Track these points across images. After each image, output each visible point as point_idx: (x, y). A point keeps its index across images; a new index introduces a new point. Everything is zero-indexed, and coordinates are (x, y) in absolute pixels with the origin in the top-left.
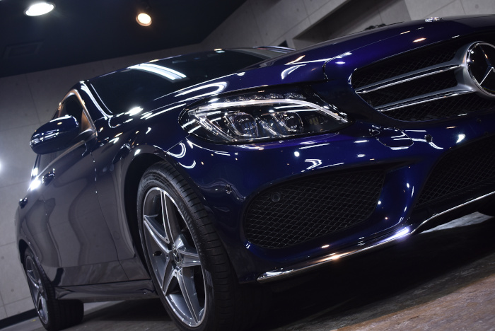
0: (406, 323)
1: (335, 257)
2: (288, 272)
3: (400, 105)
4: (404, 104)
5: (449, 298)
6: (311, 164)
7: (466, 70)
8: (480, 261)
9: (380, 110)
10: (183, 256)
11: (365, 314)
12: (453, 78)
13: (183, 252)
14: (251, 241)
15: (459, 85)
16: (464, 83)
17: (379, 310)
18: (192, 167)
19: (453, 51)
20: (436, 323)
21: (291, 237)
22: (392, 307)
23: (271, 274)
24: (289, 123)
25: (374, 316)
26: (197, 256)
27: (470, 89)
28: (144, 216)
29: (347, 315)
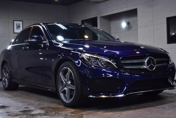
0: (118, 114)
1: (104, 96)
2: (94, 97)
3: (129, 67)
4: (130, 67)
5: (128, 112)
6: (110, 76)
7: (146, 63)
8: (137, 105)
9: (125, 67)
10: (69, 85)
11: (109, 110)
12: (143, 64)
13: (70, 85)
14: (89, 88)
15: (143, 65)
16: (144, 65)
17: (112, 110)
18: (79, 66)
19: (144, 57)
20: (125, 116)
21: (98, 90)
22: (115, 110)
23: (91, 96)
24: (105, 64)
25: (111, 111)
26: (75, 87)
27: (145, 67)
28: (61, 72)
29: (105, 109)
